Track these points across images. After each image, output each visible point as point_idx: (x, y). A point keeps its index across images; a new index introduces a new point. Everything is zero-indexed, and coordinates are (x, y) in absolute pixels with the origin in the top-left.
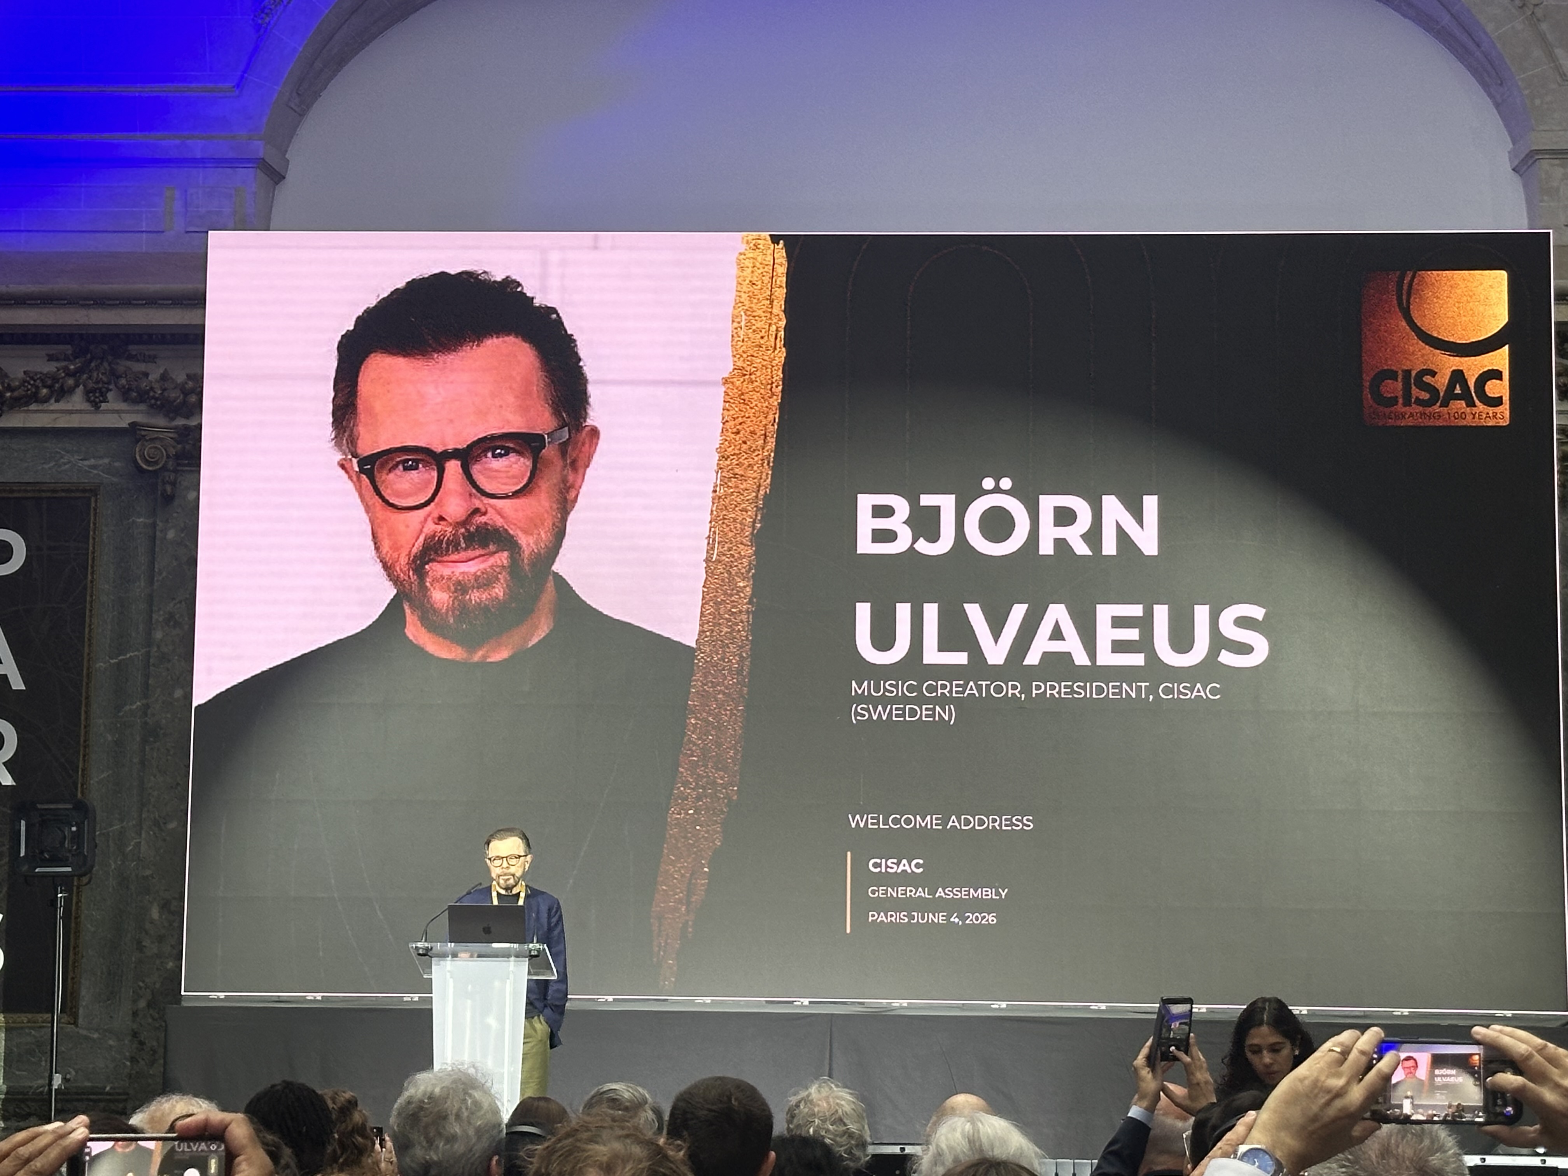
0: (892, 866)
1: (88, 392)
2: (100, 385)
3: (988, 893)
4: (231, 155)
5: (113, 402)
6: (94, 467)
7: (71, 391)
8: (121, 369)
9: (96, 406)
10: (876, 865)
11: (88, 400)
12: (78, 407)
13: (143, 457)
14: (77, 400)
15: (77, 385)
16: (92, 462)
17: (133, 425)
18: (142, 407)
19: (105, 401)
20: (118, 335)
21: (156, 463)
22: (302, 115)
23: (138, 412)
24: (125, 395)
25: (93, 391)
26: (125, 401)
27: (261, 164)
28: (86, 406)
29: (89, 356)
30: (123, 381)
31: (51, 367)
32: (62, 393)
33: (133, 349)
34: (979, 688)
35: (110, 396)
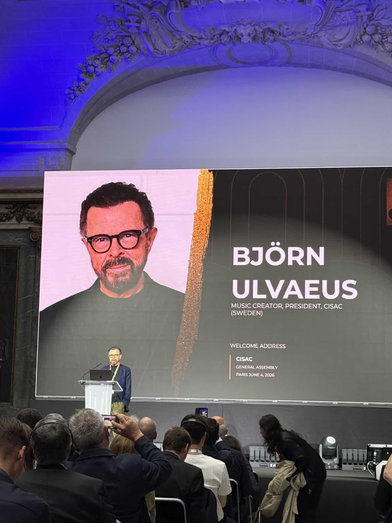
0: (243, 359)
1: (17, 218)
2: (20, 216)
3: (272, 368)
4: (59, 147)
5: (24, 221)
6: (19, 240)
7: (12, 218)
8: (26, 211)
9: (19, 223)
10: (238, 359)
11: (17, 221)
12: (14, 223)
13: (32, 237)
14: (14, 221)
15: (14, 216)
16: (18, 239)
17: (30, 228)
18: (32, 222)
19: (22, 221)
20: (25, 201)
21: (36, 239)
22: (80, 134)
23: (31, 224)
24: (28, 219)
25: (18, 218)
26: (28, 220)
27: (67, 150)
28: (17, 222)
29: (17, 207)
30: (27, 215)
31: (6, 211)
32: (9, 219)
33: (30, 205)
34: (270, 305)
35: (23, 219)
